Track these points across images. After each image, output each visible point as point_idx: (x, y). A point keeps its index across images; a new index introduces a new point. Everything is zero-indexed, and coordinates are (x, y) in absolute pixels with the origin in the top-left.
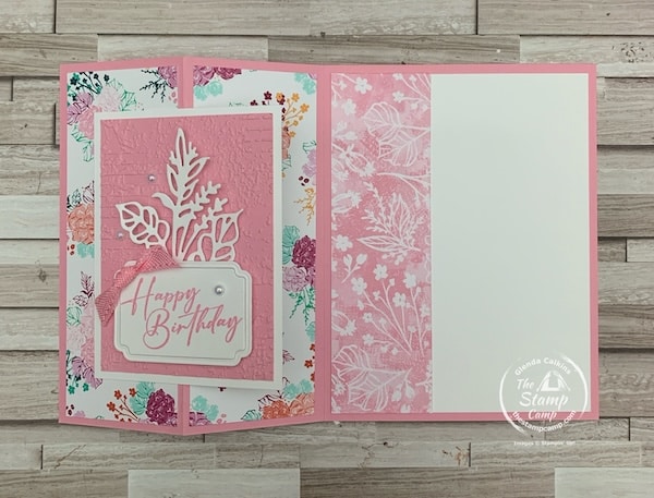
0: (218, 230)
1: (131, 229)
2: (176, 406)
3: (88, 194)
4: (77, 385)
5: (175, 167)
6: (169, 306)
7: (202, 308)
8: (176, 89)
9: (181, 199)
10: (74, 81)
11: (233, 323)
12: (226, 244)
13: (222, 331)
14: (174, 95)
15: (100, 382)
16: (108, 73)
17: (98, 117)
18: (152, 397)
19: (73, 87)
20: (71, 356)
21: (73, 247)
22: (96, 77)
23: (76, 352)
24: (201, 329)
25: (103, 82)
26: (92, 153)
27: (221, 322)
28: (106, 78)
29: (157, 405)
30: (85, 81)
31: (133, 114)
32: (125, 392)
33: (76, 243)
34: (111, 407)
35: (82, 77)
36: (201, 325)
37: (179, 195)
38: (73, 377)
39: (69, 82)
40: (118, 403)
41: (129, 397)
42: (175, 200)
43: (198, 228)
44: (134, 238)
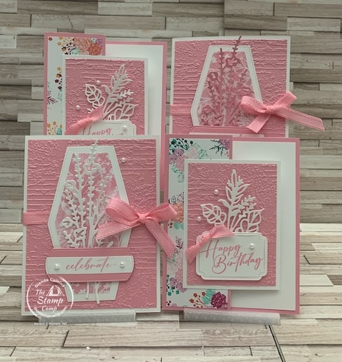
0: (251, 218)
1: (207, 217)
2: (227, 300)
3: (180, 198)
4: (173, 291)
5: (231, 188)
6: (226, 253)
7: (243, 254)
8: (228, 150)
9: (233, 203)
10: (173, 143)
11: (258, 261)
12: (254, 224)
13: (253, 264)
14: (227, 153)
15: (185, 289)
16: (192, 140)
17: (187, 161)
18: (214, 296)
19: (173, 146)
20: (170, 278)
21: (171, 224)
22: (186, 141)
23: (172, 275)
24: (243, 264)
25: (190, 145)
26: (183, 178)
27: (253, 261)
28: (192, 143)
29: (217, 299)
30: (179, 143)
31: (205, 160)
32: (199, 293)
33: (173, 222)
34: (192, 301)
35: (178, 141)
36: (242, 262)
37: (232, 200)
38: (170, 288)
39: (170, 143)
40: (195, 299)
41: (202, 296)
42: (230, 203)
43: (240, 216)
44: (209, 221)
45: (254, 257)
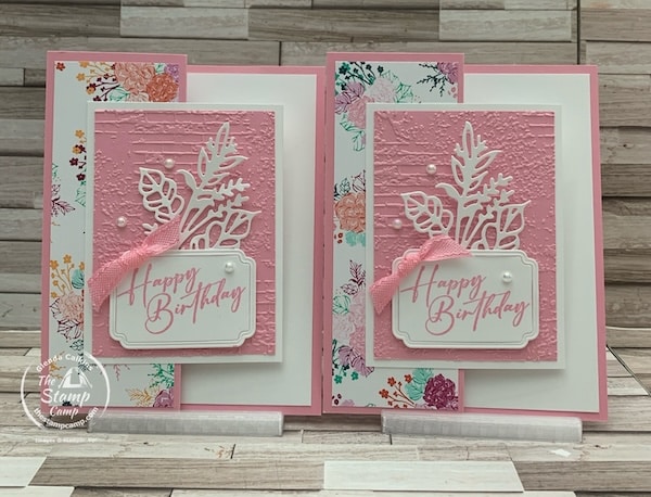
0: (503, 221)
1: (414, 218)
2: (456, 390)
3: (358, 183)
4: (345, 374)
5: (461, 160)
6: (454, 293)
7: (488, 295)
8: (456, 85)
9: (467, 189)
10: (343, 70)
11: (520, 309)
12: (510, 233)
13: (510, 316)
14: (453, 90)
15: (371, 370)
16: (381, 64)
17: (371, 108)
18: (430, 383)
19: (342, 77)
20: (338, 345)
21: (341, 235)
22: (369, 67)
23: (344, 341)
24: (488, 314)
25: (377, 74)
26: (364, 142)
27: (509, 308)
28: (380, 69)
29: (436, 390)
30: (355, 70)
31: (409, 106)
32: (399, 378)
33: (344, 232)
34: (384, 394)
35: (352, 67)
36: (487, 310)
37: (465, 185)
38: (340, 367)
39: (338, 71)
40: (391, 390)
41: (404, 383)
42: (460, 190)
43: (482, 218)
44: (417, 227)
45: (512, 301)
